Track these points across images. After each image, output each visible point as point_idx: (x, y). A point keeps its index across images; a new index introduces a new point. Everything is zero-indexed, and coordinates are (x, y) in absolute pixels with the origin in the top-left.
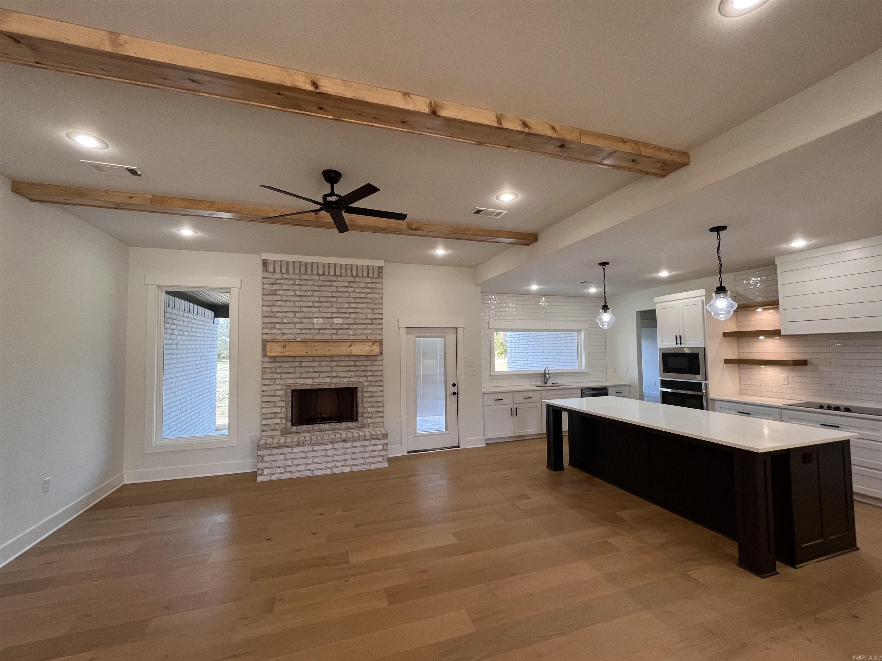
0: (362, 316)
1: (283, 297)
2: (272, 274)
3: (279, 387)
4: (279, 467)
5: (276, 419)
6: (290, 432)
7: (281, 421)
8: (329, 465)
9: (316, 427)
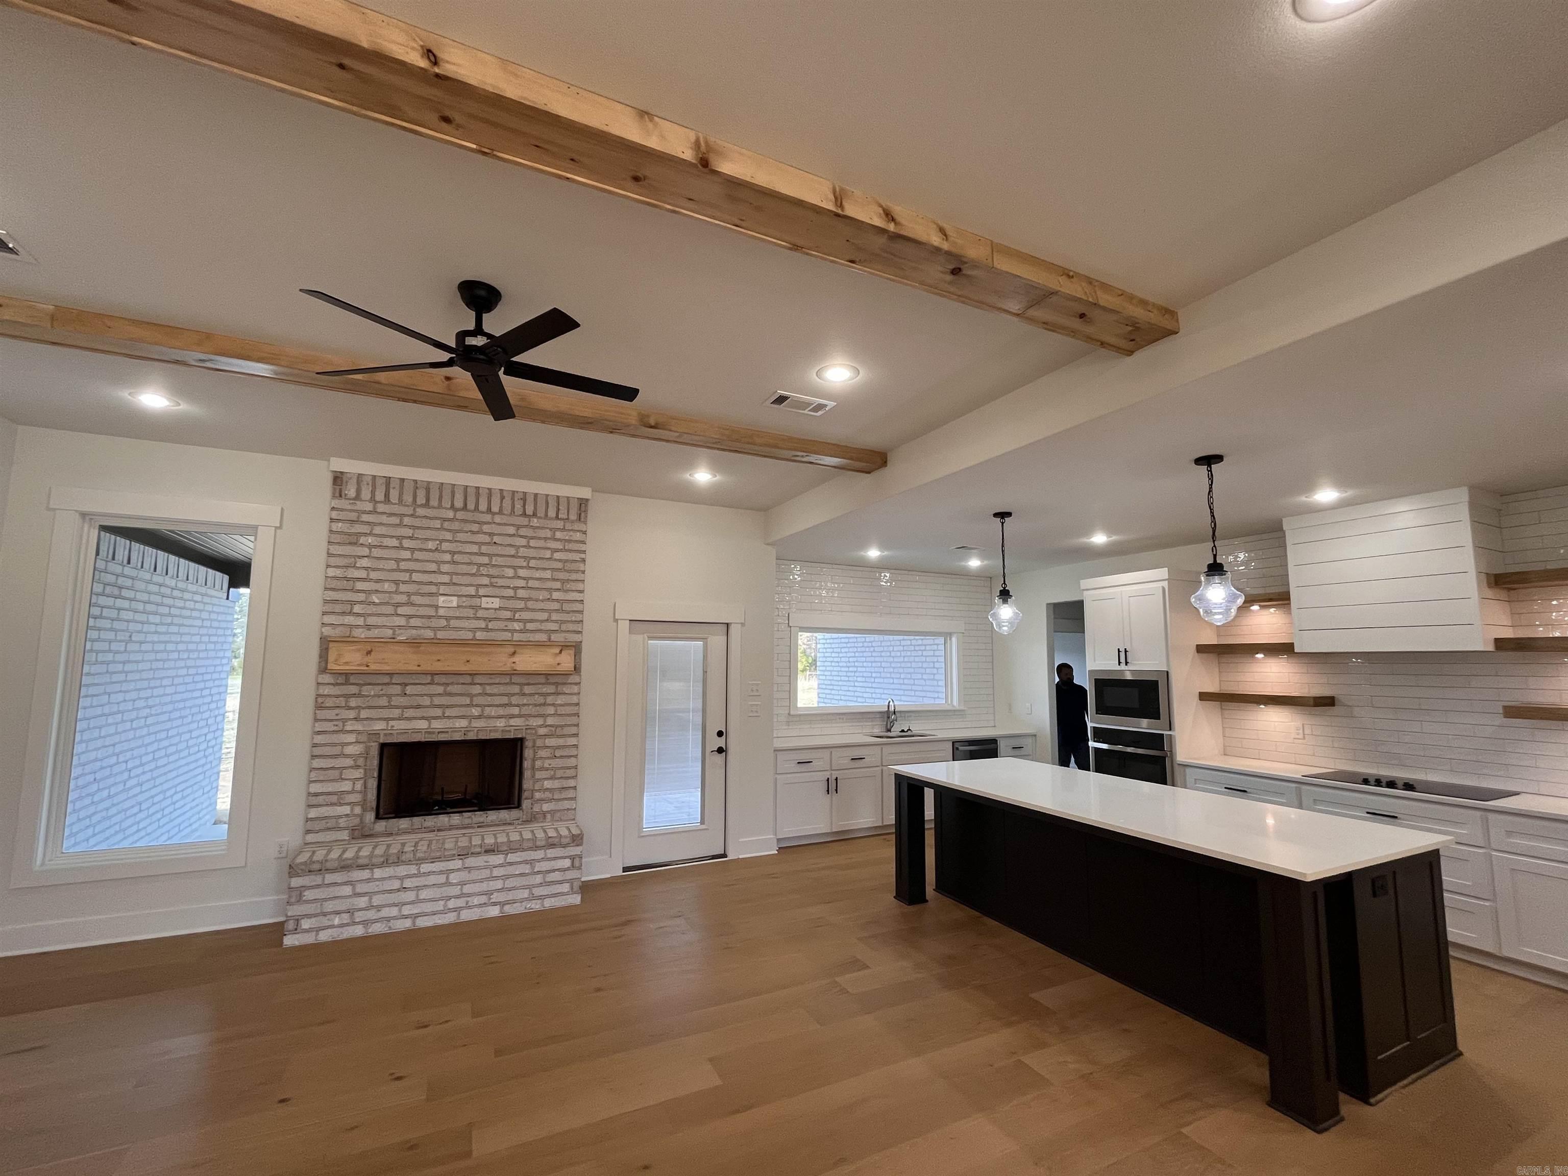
0: (542, 595)
1: (373, 549)
2: (351, 502)
3: (351, 738)
4: (338, 913)
5: (341, 805)
6: (371, 832)
7: (352, 810)
8: (452, 904)
9: (430, 821)
